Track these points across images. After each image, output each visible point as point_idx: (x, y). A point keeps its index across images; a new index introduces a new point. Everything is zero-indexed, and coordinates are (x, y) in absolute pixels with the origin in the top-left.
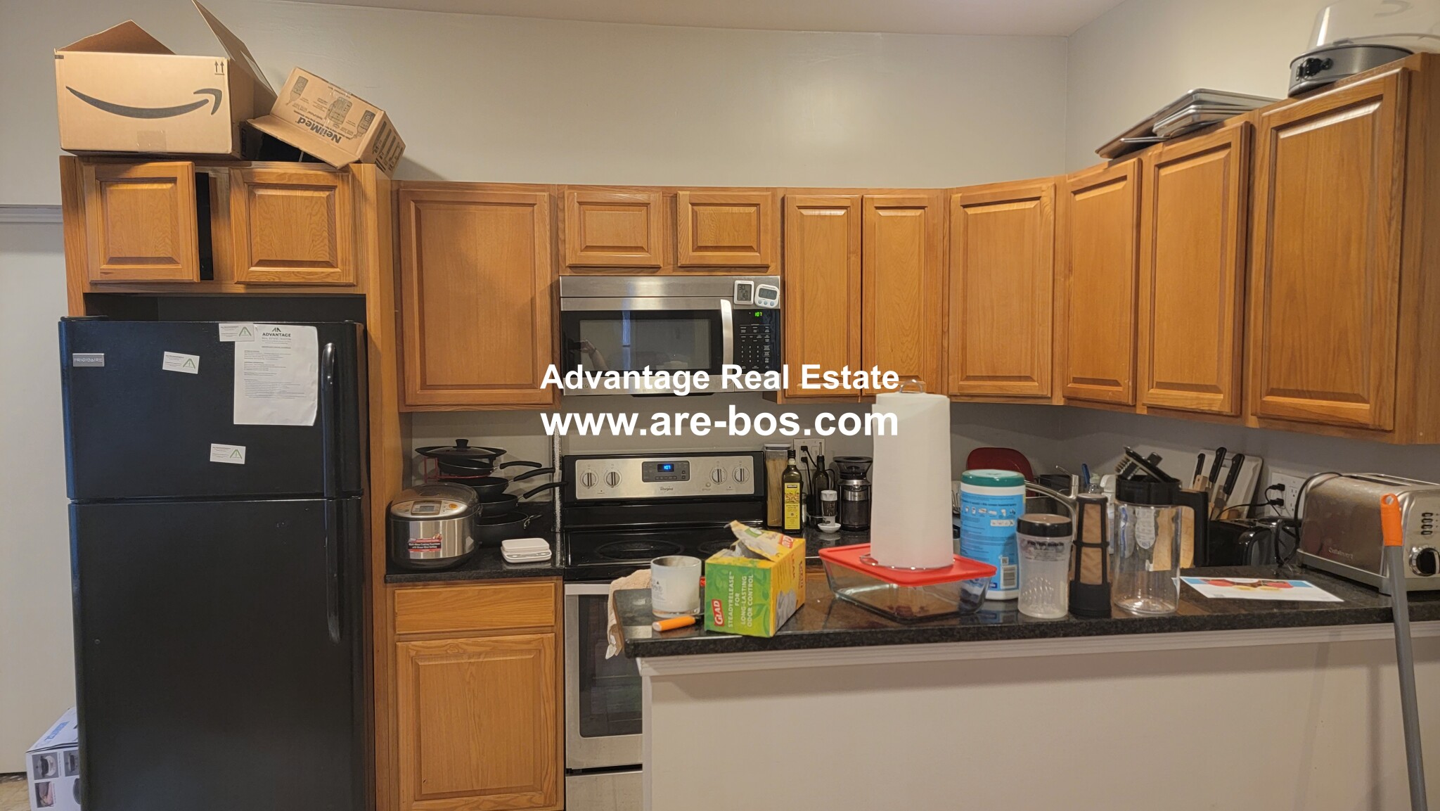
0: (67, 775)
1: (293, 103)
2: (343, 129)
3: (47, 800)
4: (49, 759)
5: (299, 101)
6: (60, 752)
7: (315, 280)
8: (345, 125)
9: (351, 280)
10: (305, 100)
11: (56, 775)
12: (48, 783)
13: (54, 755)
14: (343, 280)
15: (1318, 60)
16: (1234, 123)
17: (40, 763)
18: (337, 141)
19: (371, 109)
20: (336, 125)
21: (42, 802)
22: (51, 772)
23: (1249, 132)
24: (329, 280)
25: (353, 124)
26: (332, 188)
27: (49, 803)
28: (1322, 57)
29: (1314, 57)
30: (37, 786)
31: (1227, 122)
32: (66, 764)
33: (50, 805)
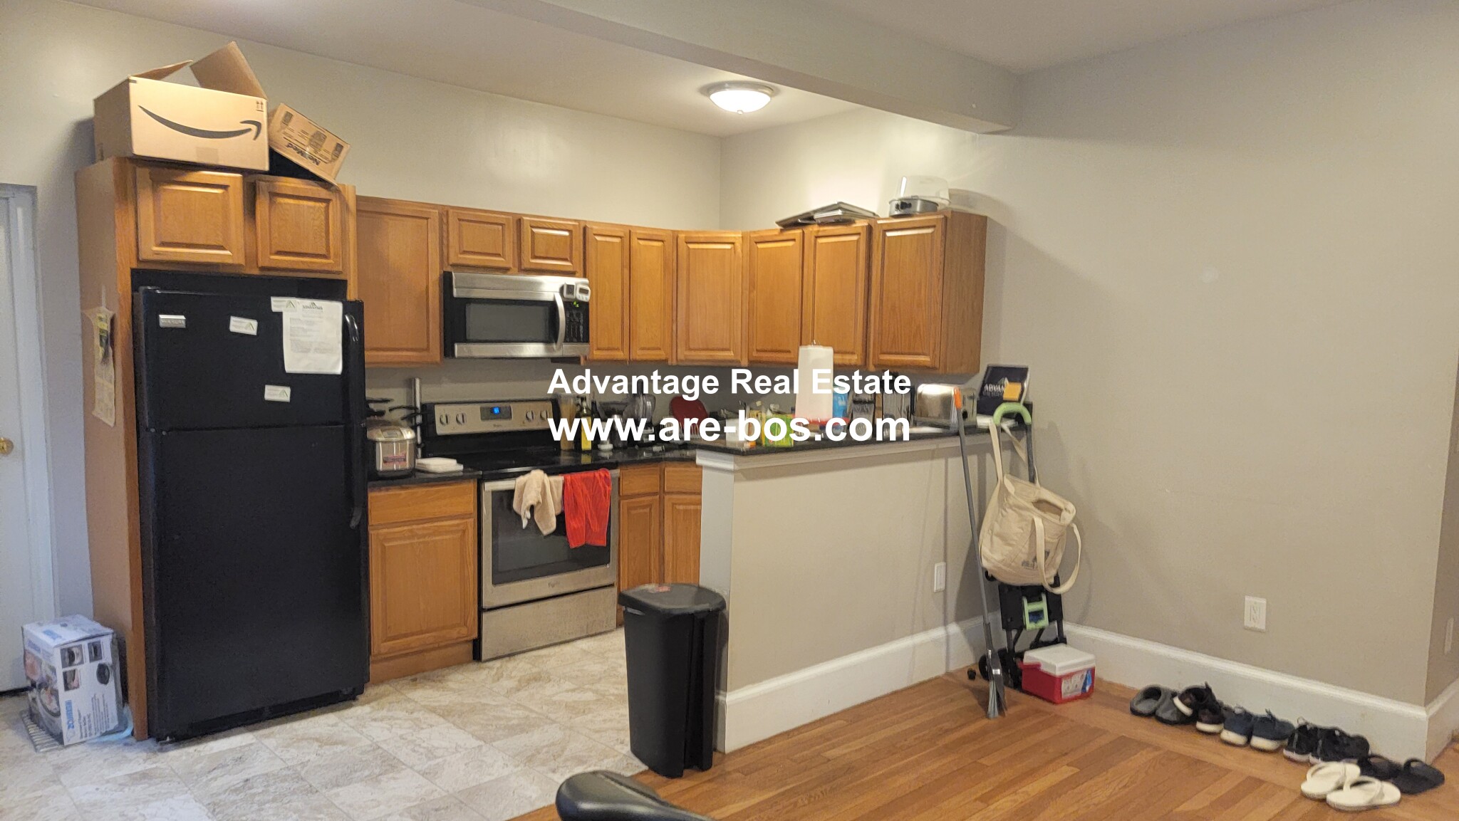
0: (92, 660)
1: (283, 131)
2: (321, 155)
3: (74, 684)
4: (75, 650)
5: (287, 131)
6: (85, 644)
7: (316, 267)
8: (322, 152)
9: (340, 268)
10: (292, 131)
11: (82, 662)
12: (74, 671)
13: (80, 647)
14: (336, 269)
15: (905, 203)
16: (860, 224)
17: (67, 654)
18: (317, 164)
19: (340, 142)
20: (316, 152)
21: (69, 687)
22: (77, 661)
23: (870, 229)
24: (326, 268)
25: (328, 152)
26: (327, 201)
27: (76, 686)
28: (907, 202)
29: (904, 201)
30: (65, 674)
31: (857, 221)
32: (90, 652)
33: (76, 688)
